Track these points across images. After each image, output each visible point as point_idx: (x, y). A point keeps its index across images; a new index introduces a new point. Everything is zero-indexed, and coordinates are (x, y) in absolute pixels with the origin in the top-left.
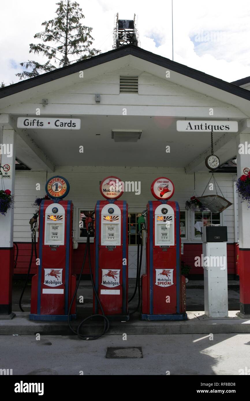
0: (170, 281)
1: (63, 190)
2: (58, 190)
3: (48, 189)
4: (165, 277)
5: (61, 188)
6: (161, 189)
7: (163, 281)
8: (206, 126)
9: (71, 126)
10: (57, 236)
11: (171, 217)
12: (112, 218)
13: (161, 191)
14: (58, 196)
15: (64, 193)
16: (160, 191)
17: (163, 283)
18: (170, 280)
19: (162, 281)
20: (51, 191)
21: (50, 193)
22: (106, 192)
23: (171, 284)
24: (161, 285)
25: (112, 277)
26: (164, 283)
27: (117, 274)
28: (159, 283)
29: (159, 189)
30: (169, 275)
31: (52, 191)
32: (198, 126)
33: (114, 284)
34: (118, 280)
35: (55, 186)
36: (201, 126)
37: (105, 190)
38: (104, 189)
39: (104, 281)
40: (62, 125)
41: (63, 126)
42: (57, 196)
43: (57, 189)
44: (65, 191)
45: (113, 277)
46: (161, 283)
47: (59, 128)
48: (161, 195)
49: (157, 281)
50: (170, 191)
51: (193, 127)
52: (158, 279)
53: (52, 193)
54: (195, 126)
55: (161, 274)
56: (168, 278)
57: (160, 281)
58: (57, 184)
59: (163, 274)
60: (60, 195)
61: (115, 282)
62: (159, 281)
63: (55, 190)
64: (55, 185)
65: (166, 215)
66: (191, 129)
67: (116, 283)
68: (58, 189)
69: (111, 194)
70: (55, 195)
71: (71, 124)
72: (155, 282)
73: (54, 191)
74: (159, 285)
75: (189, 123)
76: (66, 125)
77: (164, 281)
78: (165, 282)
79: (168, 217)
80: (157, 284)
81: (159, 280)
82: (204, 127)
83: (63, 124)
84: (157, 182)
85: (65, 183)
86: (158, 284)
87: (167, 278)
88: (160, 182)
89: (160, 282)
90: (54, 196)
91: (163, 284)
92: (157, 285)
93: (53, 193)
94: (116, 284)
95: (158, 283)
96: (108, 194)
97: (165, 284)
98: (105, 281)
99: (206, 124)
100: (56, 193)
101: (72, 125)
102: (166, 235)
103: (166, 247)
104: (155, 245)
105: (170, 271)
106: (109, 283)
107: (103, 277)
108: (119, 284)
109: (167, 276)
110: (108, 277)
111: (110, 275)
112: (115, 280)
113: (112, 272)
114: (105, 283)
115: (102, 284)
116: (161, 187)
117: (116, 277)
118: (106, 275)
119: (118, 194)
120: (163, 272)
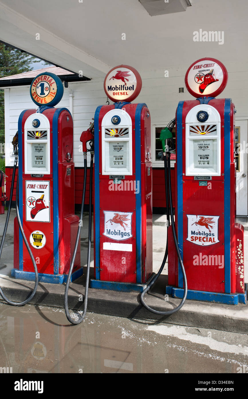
0: (212, 237)
1: (51, 93)
2: (44, 94)
3: (33, 92)
4: (203, 229)
5: (49, 91)
6: (199, 78)
7: (200, 236)
11: (214, 126)
12: (119, 132)
13: (200, 82)
14: (45, 102)
17: (200, 239)
18: (213, 235)
19: (198, 236)
22: (112, 91)
23: (214, 241)
24: (197, 242)
26: (202, 238)
27: (126, 220)
28: (194, 238)
29: (197, 80)
30: (211, 227)
33: (123, 235)
34: (129, 229)
35: (40, 88)
37: (110, 88)
39: (107, 230)
44: (54, 95)
48: (202, 90)
49: (190, 235)
50: (217, 80)
52: (192, 231)
53: (37, 98)
55: (196, 223)
56: (210, 231)
57: (195, 236)
59: (201, 223)
60: (48, 100)
61: (124, 232)
62: (193, 235)
63: (41, 94)
64: (40, 85)
68: (45, 92)
69: (120, 94)
72: (187, 237)
74: (194, 242)
77: (202, 236)
78: (205, 238)
79: (209, 126)
80: (189, 239)
81: (193, 233)
84: (193, 68)
85: (54, 82)
86: (191, 240)
87: (207, 231)
88: (199, 67)
89: (195, 237)
91: (200, 241)
92: (190, 241)
94: (126, 235)
95: (192, 237)
96: (114, 94)
97: (204, 241)
98: (110, 230)
100: (42, 98)
102: (208, 158)
103: (206, 179)
104: (186, 175)
105: (212, 218)
106: (115, 233)
107: (106, 224)
108: (131, 236)
109: (208, 228)
110: (113, 223)
111: (117, 220)
112: (125, 229)
113: (120, 216)
114: (109, 232)
115: (105, 234)
116: (200, 75)
117: (126, 225)
118: (111, 220)
119: (130, 93)
120: (201, 220)
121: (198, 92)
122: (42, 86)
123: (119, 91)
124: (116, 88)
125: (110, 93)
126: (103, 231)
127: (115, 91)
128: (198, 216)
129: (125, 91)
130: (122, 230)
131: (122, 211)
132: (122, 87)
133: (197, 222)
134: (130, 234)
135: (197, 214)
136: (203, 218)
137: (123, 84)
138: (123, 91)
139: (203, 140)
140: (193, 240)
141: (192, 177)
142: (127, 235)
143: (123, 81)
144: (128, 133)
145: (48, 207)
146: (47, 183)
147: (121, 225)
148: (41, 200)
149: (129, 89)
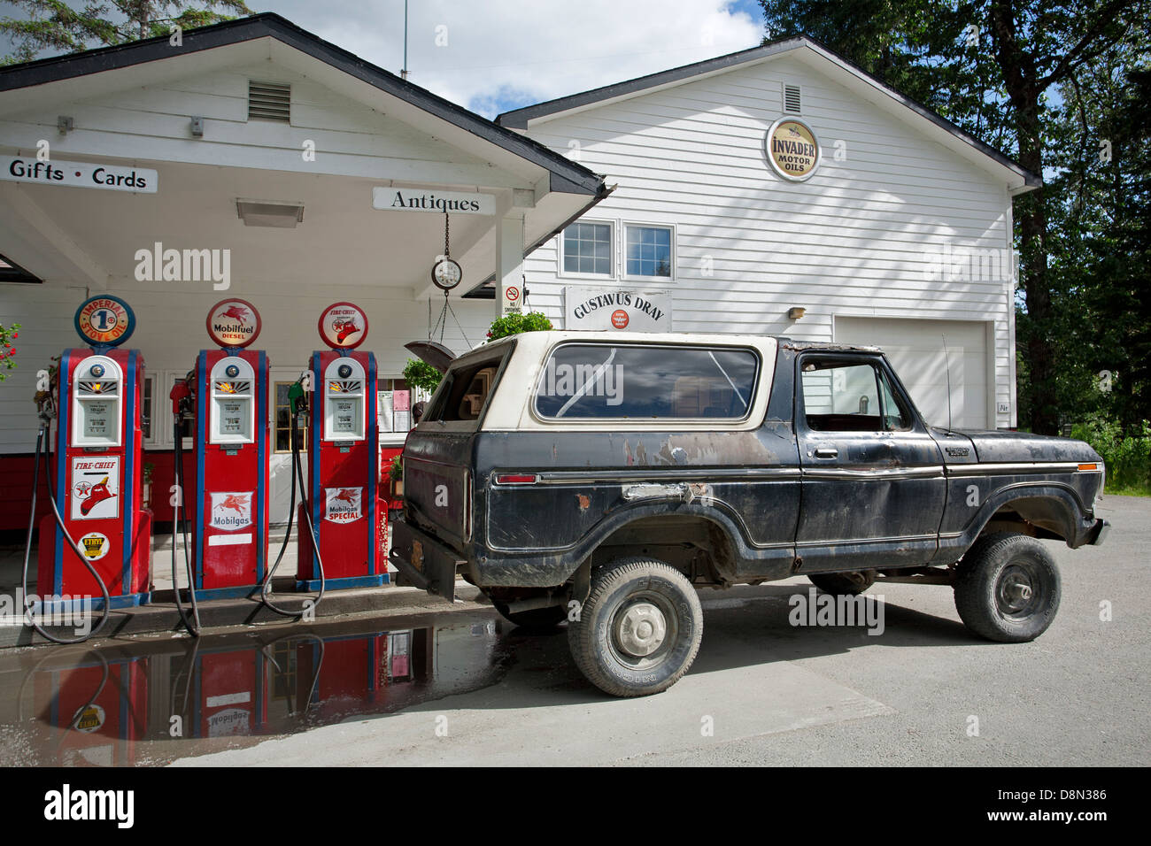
0: (354, 512)
1: (119, 326)
2: (106, 328)
3: (82, 322)
4: (344, 503)
5: (114, 324)
6: (338, 326)
7: (340, 512)
8: (432, 201)
9: (133, 185)
10: (102, 426)
11: (358, 383)
12: (235, 386)
13: (340, 330)
14: (106, 340)
15: (121, 334)
16: (337, 330)
17: (340, 516)
18: (356, 510)
19: (338, 513)
20: (88, 328)
21: (87, 332)
22: (222, 333)
23: (356, 517)
24: (337, 520)
25: (234, 509)
26: (343, 515)
27: (246, 502)
28: (333, 516)
29: (335, 327)
30: (354, 500)
31: (91, 329)
32: (417, 200)
33: (238, 523)
34: (247, 514)
35: (99, 317)
36: (423, 199)
37: (219, 328)
38: (216, 326)
39: (215, 518)
40: (110, 182)
41: (113, 183)
42: (103, 340)
43: (103, 325)
44: (124, 330)
45: (237, 508)
46: (336, 516)
47: (105, 186)
48: (340, 340)
49: (328, 512)
50: (359, 330)
51: (407, 203)
52: (331, 508)
53: (91, 331)
54: (411, 200)
55: (336, 497)
56: (352, 505)
57: (335, 512)
58: (105, 312)
59: (341, 497)
60: (112, 338)
61: (240, 518)
62: (331, 513)
63: (100, 327)
64: (99, 314)
65: (348, 380)
66: (403, 205)
67: (242, 521)
68: (107, 324)
69: (233, 336)
70: (100, 338)
71: (133, 179)
73: (97, 328)
74: (333, 520)
75: (399, 194)
76: (122, 181)
77: (343, 513)
78: (346, 514)
79: (351, 383)
80: (327, 518)
81: (332, 510)
82: (428, 203)
83: (113, 180)
84: (330, 312)
85: (123, 312)
86: (331, 519)
87: (348, 505)
88: (337, 313)
89: (335, 514)
90: (96, 339)
91: (340, 518)
92: (329, 520)
93: (94, 334)
94: (243, 523)
95: (330, 515)
96: (224, 336)
97: (346, 518)
98: (219, 518)
99: (432, 197)
100: (101, 333)
101: (136, 182)
102: (349, 420)
103: (347, 444)
104: (326, 440)
105: (354, 490)
106: (228, 521)
107: (213, 511)
108: (250, 523)
109: (349, 502)
110: (224, 508)
111: (229, 504)
112: (242, 515)
113: (235, 497)
114: (218, 521)
115: (212, 524)
116: (339, 322)
117: (244, 508)
118: (221, 505)
119: (248, 336)
120: (342, 493)
121: (335, 341)
122: (103, 315)
123: (232, 332)
124: (228, 329)
125: (219, 335)
126: (210, 521)
127: (226, 333)
128: (339, 489)
129: (240, 333)
130: (238, 516)
131: (238, 491)
132: (237, 328)
133: (338, 495)
134: (249, 520)
135: (337, 487)
136: (344, 491)
137: (238, 324)
138: (237, 333)
139: (345, 399)
141: (332, 442)
142: (245, 522)
143: (238, 318)
144: (248, 388)
145: (114, 495)
146: (116, 459)
147: (237, 510)
148: (103, 485)
149: (247, 331)
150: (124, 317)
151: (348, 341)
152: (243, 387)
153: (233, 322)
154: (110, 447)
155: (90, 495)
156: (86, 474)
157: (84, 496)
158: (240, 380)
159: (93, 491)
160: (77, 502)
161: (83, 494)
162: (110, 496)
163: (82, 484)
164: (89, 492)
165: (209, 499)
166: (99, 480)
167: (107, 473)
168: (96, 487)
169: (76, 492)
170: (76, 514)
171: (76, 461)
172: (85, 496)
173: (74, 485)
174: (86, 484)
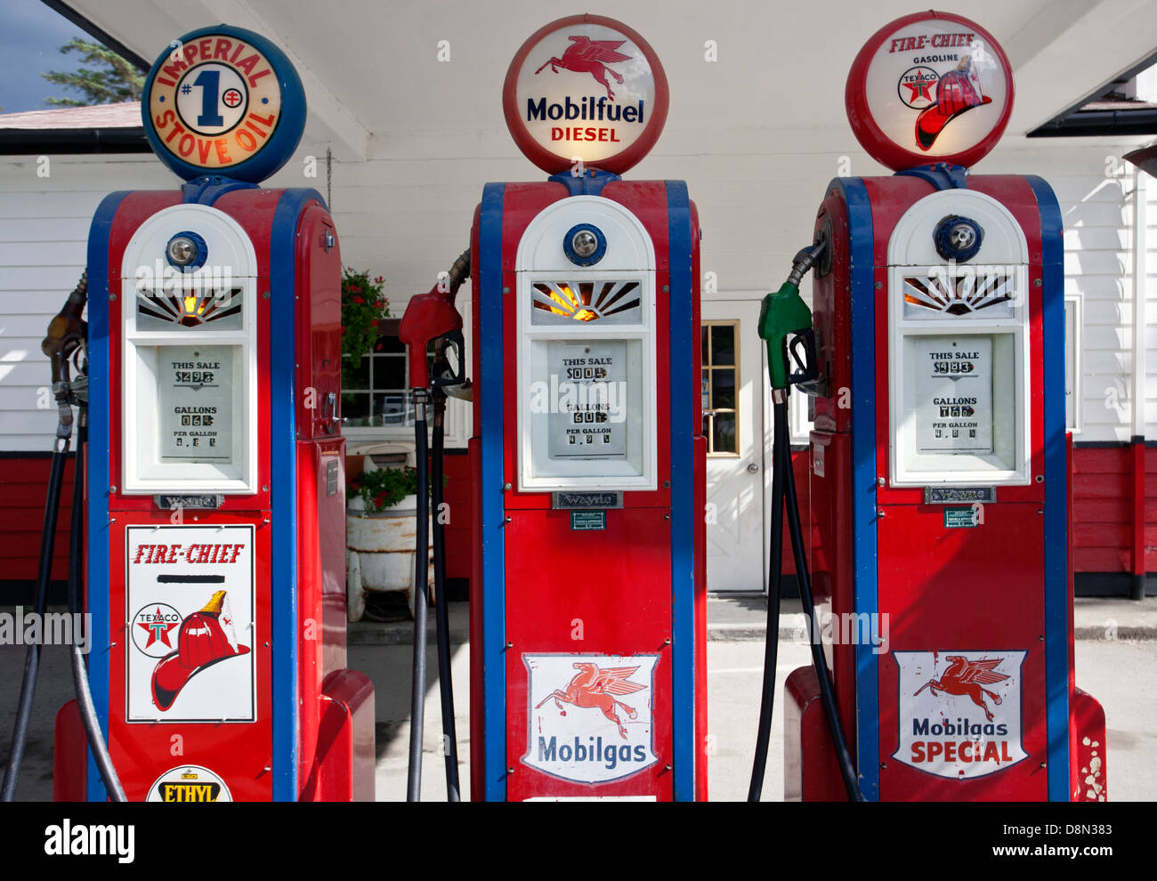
0: (998, 739)
1: (253, 116)
2: (219, 121)
3: (157, 111)
4: (960, 707)
5: (241, 109)
6: (919, 89)
7: (950, 739)
10: (207, 429)
12: (595, 298)
13: (922, 102)
14: (222, 160)
15: (261, 142)
16: (915, 104)
17: (948, 752)
18: (1003, 730)
19: (942, 739)
20: (170, 127)
21: (170, 138)
22: (549, 124)
23: (1006, 758)
24: (939, 767)
25: (598, 711)
26: (956, 748)
27: (631, 689)
28: (925, 750)
29: (907, 94)
30: (994, 697)
31: (178, 129)
33: (614, 760)
34: (640, 732)
35: (198, 92)
37: (539, 109)
38: (531, 102)
39: (542, 739)
42: (213, 161)
43: (210, 115)
44: (269, 131)
45: (607, 707)
46: (934, 750)
48: (925, 137)
49: (906, 735)
50: (987, 100)
52: (916, 722)
53: (179, 136)
55: (933, 684)
56: (990, 716)
57: (931, 738)
58: (216, 75)
59: (951, 683)
60: (237, 151)
61: (619, 743)
62: (918, 738)
63: (203, 121)
64: (197, 83)
67: (625, 753)
68: (222, 110)
69: (583, 135)
70: (204, 156)
72: (896, 746)
73: (194, 123)
74: (925, 766)
77: (959, 739)
78: (968, 744)
80: (904, 755)
81: (920, 727)
84: (887, 45)
85: (265, 73)
86: (914, 760)
87: (976, 716)
88: (910, 45)
89: (931, 745)
90: (194, 159)
91: (948, 759)
92: (908, 761)
93: (187, 143)
94: (628, 758)
95: (915, 747)
96: (556, 134)
97: (968, 760)
98: (553, 740)
100: (205, 139)
102: (970, 412)
103: (963, 496)
104: (894, 483)
105: (997, 662)
106: (579, 752)
107: (534, 715)
108: (651, 759)
109: (980, 702)
110: (569, 707)
111: (583, 693)
112: (623, 732)
113: (602, 672)
114: (550, 750)
115: (533, 759)
116: (920, 77)
117: (629, 710)
118: (558, 695)
119: (629, 134)
120: (952, 671)
121: (909, 142)
122: (209, 83)
123: (579, 122)
124: (567, 109)
125: (540, 131)
126: (523, 748)
127: (563, 123)
128: (942, 655)
129: (606, 123)
130: (612, 737)
131: (610, 652)
132: (596, 107)
133: (938, 680)
134: (647, 751)
135: (935, 648)
136: (959, 663)
137: (598, 92)
138: (596, 124)
139: (954, 338)
140: (920, 759)
141: (919, 492)
142: (633, 755)
143: (601, 79)
144: (636, 303)
145: (243, 650)
146: (242, 535)
147: (609, 713)
148: (209, 617)
149: (627, 113)
150: (269, 88)
151: (951, 140)
152: (616, 299)
153: (581, 86)
154: (228, 497)
155: (175, 646)
156: (163, 579)
157: (160, 649)
158: (610, 277)
159: (182, 635)
160: (141, 667)
161: (158, 643)
162: (229, 652)
163: (152, 611)
164: (173, 635)
165: (520, 676)
166: (195, 599)
167: (220, 579)
168: (193, 621)
169: (139, 636)
170: (141, 706)
171: (138, 537)
172: (165, 650)
173: (133, 612)
174: (165, 611)
